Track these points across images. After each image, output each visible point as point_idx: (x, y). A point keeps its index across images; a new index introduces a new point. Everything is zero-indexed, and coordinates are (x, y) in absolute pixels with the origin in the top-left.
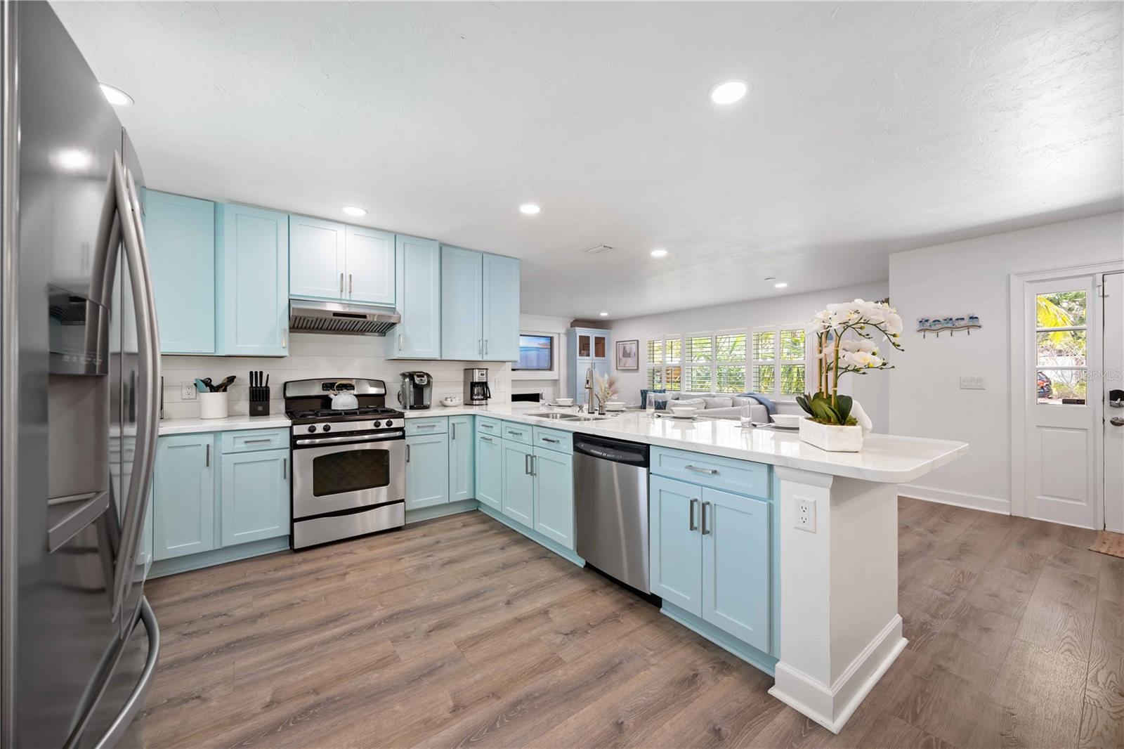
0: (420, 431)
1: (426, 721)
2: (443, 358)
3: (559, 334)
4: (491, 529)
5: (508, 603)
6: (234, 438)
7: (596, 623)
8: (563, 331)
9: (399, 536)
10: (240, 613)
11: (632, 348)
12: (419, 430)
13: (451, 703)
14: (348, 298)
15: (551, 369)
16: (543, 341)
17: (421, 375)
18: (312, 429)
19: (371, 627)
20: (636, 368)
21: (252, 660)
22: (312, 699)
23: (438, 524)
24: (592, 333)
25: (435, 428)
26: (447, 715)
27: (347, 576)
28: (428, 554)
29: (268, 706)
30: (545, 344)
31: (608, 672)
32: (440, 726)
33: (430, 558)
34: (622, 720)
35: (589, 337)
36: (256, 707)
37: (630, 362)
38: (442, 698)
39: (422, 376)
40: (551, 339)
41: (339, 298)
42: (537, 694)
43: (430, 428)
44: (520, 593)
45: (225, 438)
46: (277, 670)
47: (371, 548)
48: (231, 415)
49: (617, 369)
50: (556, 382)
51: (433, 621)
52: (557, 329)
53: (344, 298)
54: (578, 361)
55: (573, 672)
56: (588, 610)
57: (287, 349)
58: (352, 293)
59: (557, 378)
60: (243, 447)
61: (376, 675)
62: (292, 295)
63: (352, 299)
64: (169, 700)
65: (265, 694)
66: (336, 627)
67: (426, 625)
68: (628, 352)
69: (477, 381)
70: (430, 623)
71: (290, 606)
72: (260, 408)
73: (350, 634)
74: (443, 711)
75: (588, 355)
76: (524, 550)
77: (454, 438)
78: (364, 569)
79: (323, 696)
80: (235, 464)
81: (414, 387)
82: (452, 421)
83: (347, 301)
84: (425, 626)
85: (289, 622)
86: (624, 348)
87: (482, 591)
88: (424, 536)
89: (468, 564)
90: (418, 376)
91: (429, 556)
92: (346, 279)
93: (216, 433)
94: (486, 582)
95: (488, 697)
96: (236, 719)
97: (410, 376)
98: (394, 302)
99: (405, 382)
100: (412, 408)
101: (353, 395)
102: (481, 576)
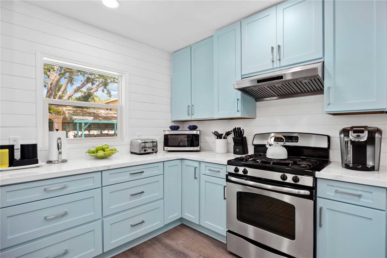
0: (338, 197)
6: (206, 166)
12: (338, 195)
14: (278, 66)
17: (358, 130)
25: (362, 200)
39: (362, 132)
41: (271, 67)
43: (357, 198)
45: (203, 165)
53: (275, 66)
57: (240, 112)
58: (281, 61)
60: (208, 172)
62: (244, 75)
63: (282, 65)
72: (237, 150)
80: (205, 181)
81: (351, 143)
83: (279, 68)
90: (355, 132)
92: (276, 51)
93: (200, 162)
97: (345, 132)
98: (321, 56)
99: (340, 137)
100: (347, 166)
101: (285, 147)
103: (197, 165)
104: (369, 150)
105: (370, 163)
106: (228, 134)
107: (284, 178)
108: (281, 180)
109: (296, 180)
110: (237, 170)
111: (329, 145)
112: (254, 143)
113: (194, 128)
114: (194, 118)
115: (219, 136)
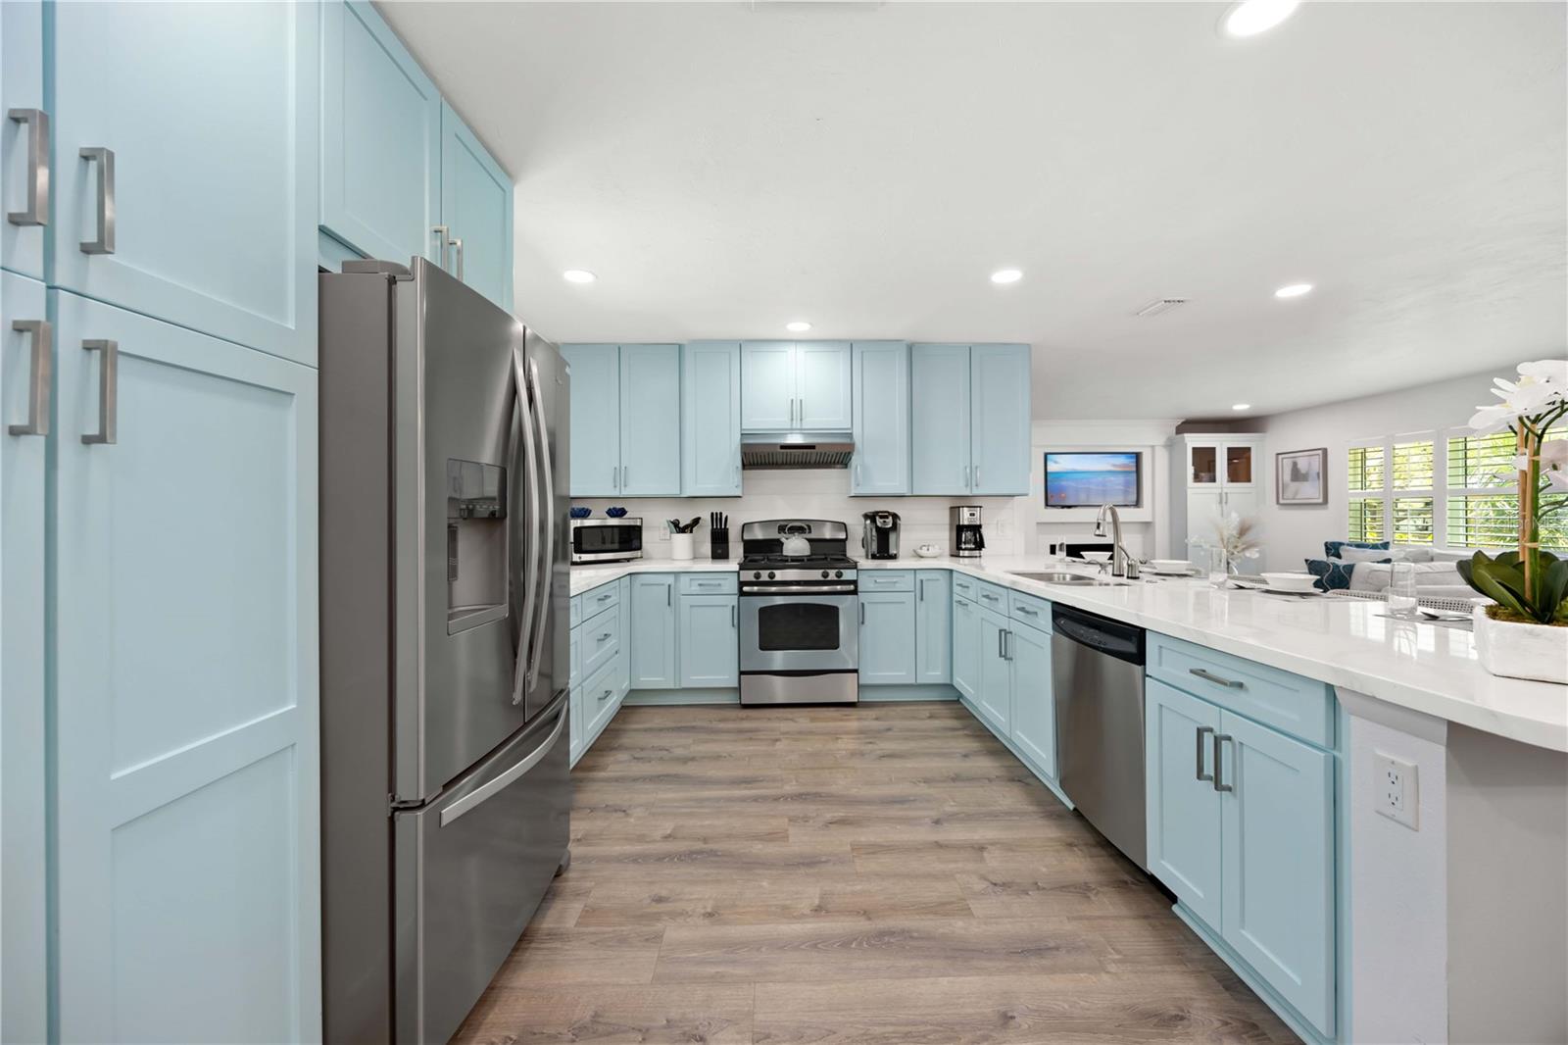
0: (879, 587)
1: (785, 908)
2: (914, 494)
3: (1153, 447)
4: (964, 728)
5: (937, 822)
6: (691, 579)
7: (1045, 886)
8: (1159, 440)
9: (847, 713)
10: (679, 752)
11: (1309, 464)
12: (878, 585)
13: (817, 902)
14: (799, 427)
15: (1138, 504)
16: (1121, 460)
17: (885, 515)
18: (758, 576)
19: (776, 799)
20: (1321, 501)
21: (671, 795)
22: (699, 846)
23: (899, 709)
24: (1221, 443)
25: (897, 585)
26: (807, 911)
27: (778, 743)
28: (871, 740)
29: (667, 838)
30: (1125, 466)
31: (1029, 951)
32: (794, 917)
33: (870, 746)
34: (1015, 1014)
35: (1214, 449)
36: (658, 834)
37: (1310, 490)
38: (808, 891)
39: (887, 517)
40: (1138, 456)
41: (789, 427)
42: (915, 935)
43: (892, 585)
44: (959, 816)
45: (684, 579)
46: (684, 810)
47: (813, 720)
48: (695, 557)
49: (1278, 503)
50: (1147, 526)
51: (840, 813)
52: (1149, 439)
53: (794, 427)
54: (1189, 491)
55: (977, 930)
56: (1046, 866)
57: (740, 489)
58: (803, 421)
59: (1148, 519)
60: (695, 589)
61: (760, 846)
62: (744, 430)
63: (804, 427)
64: (607, 806)
65: (668, 827)
66: (746, 788)
67: (831, 815)
68: (1303, 471)
69: (966, 523)
70: (836, 814)
71: (718, 757)
72: (720, 551)
73: (756, 799)
74: (804, 906)
75: (1213, 480)
76: (997, 764)
77: (922, 599)
78: (796, 740)
79: (711, 846)
80: (691, 606)
81: (876, 531)
82: (921, 576)
84: (829, 816)
85: (712, 771)
86: (1295, 464)
87: (912, 798)
88: (877, 719)
89: (909, 764)
90: (881, 517)
91: (871, 743)
92: (797, 407)
93: (676, 574)
94: (924, 790)
95: (859, 912)
96: (641, 839)
97: (871, 517)
98: (850, 426)
99: (866, 524)
100: (874, 557)
101: (807, 539)
102: (920, 782)
103: (670, 580)
104: (892, 537)
105: (892, 551)
106: (696, 521)
107: (825, 575)
108: (822, 579)
109: (839, 575)
111: (847, 538)
112: (745, 538)
113: (619, 513)
114: (625, 492)
115: (679, 528)
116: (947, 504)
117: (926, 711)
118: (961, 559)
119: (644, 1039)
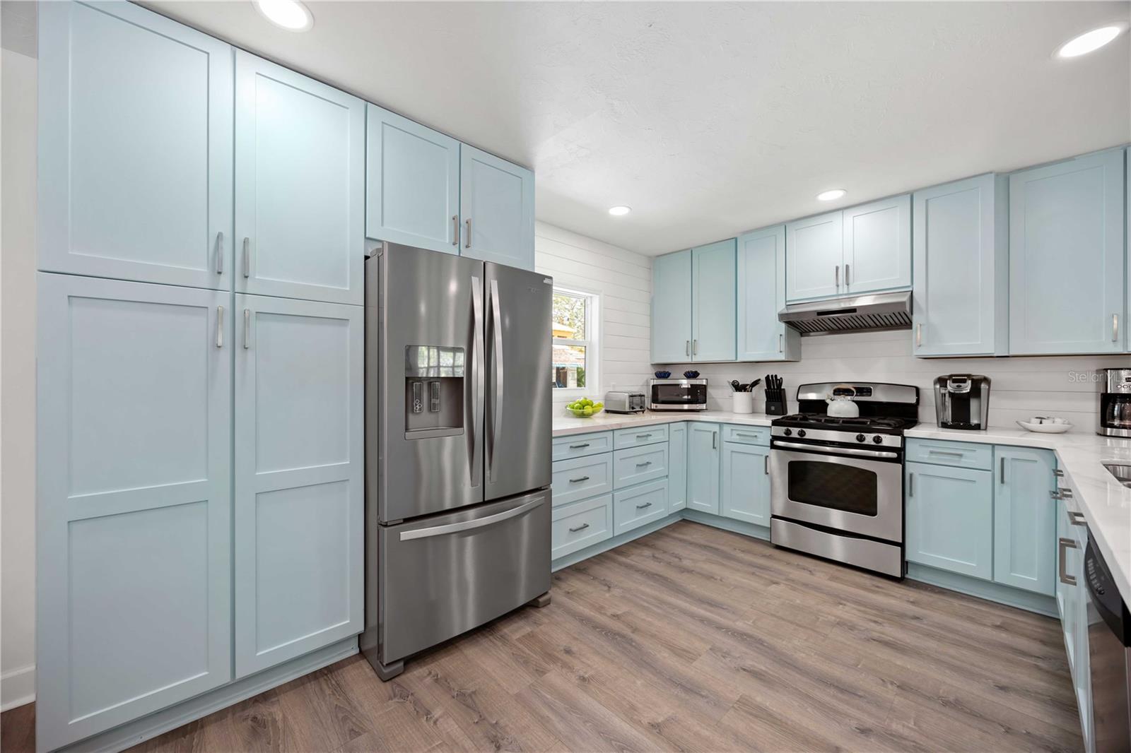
0: (934, 459)
1: (633, 708)
2: (1012, 353)
4: (1043, 658)
6: (732, 430)
9: (880, 585)
10: (686, 563)
12: (934, 456)
13: (660, 720)
14: (846, 292)
17: (959, 380)
19: (719, 627)
21: (648, 590)
22: (627, 632)
23: (956, 603)
25: (963, 460)
26: (645, 721)
27: (774, 586)
28: (877, 619)
29: (615, 616)
32: (631, 719)
33: (873, 624)
36: (611, 611)
38: (662, 707)
39: (964, 381)
41: (835, 293)
43: (956, 458)
44: (904, 742)
45: (727, 429)
46: (644, 604)
47: (833, 578)
48: (754, 412)
51: (762, 664)
53: (840, 292)
57: (784, 353)
58: (850, 285)
60: (736, 438)
61: (666, 655)
62: (789, 301)
63: (851, 291)
64: (604, 580)
65: (622, 609)
66: (706, 609)
67: (751, 663)
69: (1123, 391)
70: (756, 664)
71: (710, 577)
72: (773, 408)
73: (703, 620)
74: (648, 716)
76: (1048, 720)
77: (1002, 481)
78: (794, 589)
79: (636, 637)
80: (732, 452)
81: (950, 396)
82: (1000, 453)
83: (846, 295)
84: (749, 663)
85: (693, 585)
87: (861, 693)
88: (913, 603)
89: (900, 661)
90: (954, 381)
91: (875, 622)
92: (842, 271)
93: (721, 424)
94: (890, 694)
96: (600, 609)
97: (942, 381)
98: (909, 284)
100: (945, 425)
102: (892, 683)
103: (716, 428)
104: (974, 404)
105: (974, 421)
106: (756, 383)
107: (861, 439)
108: (857, 442)
109: (877, 440)
110: (788, 432)
111: (918, 400)
112: (799, 398)
113: (694, 375)
114: (696, 359)
115: (739, 387)
116: (1095, 365)
117: (997, 617)
118: (1108, 440)
119: (477, 723)
